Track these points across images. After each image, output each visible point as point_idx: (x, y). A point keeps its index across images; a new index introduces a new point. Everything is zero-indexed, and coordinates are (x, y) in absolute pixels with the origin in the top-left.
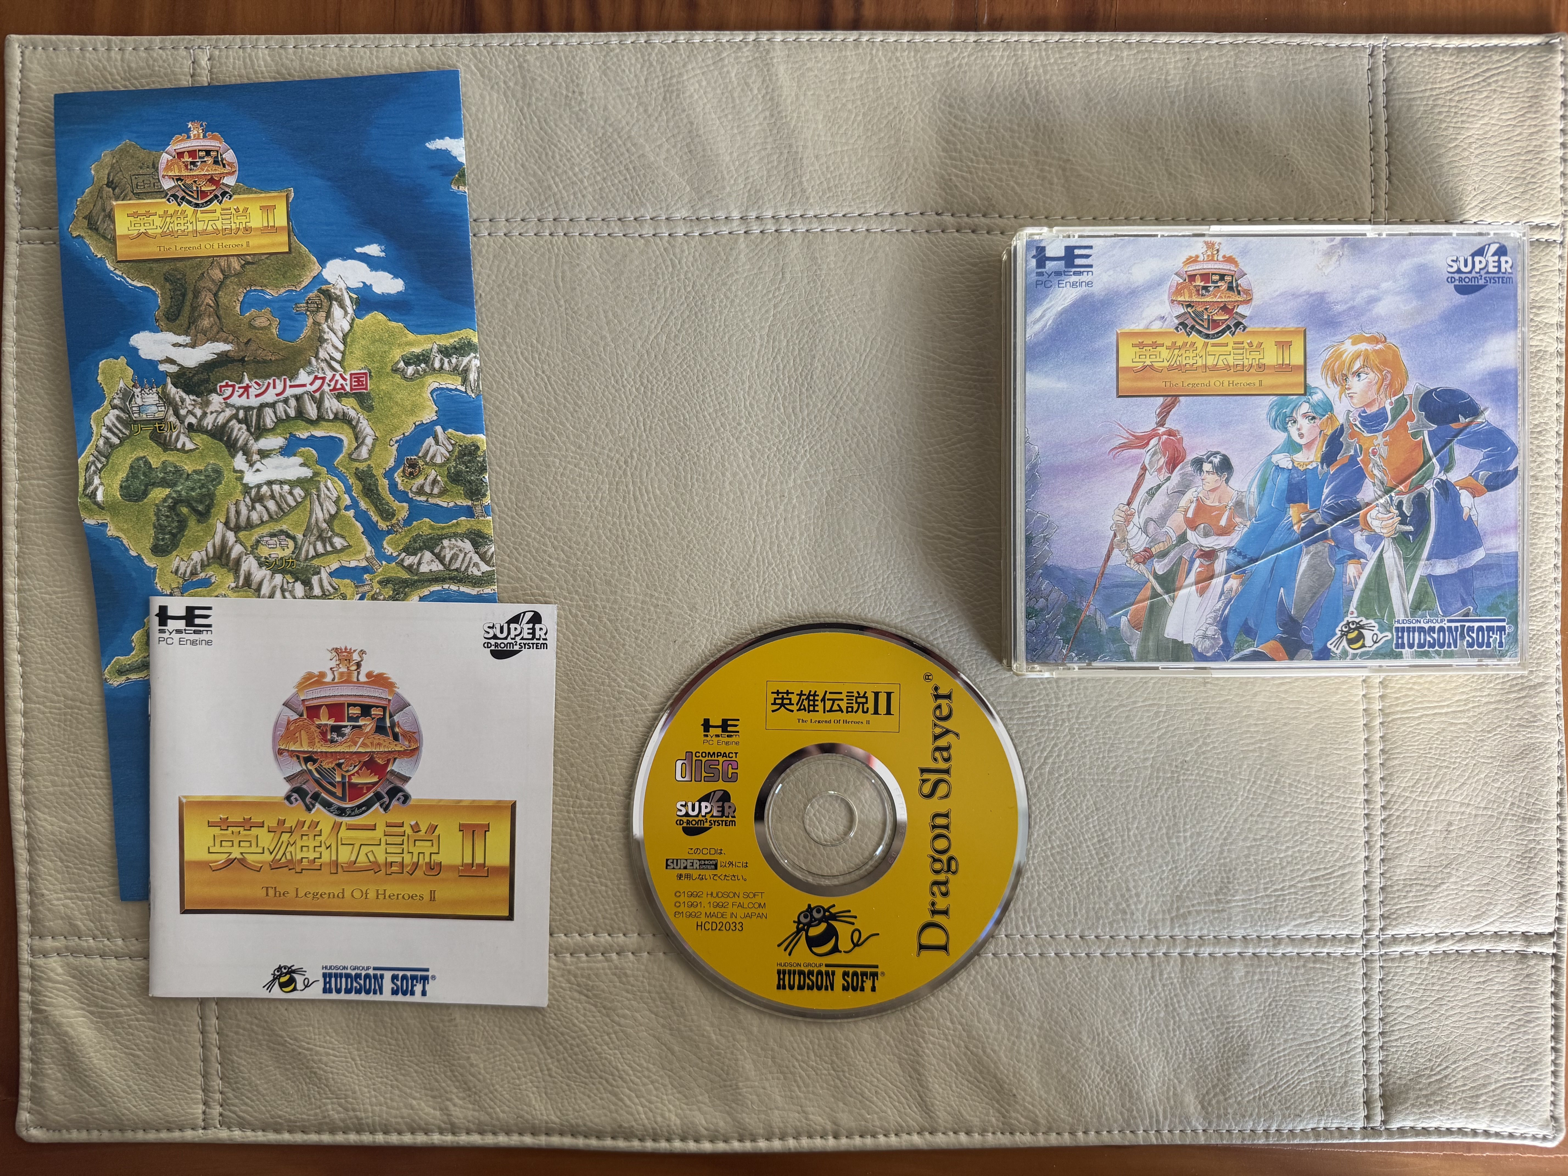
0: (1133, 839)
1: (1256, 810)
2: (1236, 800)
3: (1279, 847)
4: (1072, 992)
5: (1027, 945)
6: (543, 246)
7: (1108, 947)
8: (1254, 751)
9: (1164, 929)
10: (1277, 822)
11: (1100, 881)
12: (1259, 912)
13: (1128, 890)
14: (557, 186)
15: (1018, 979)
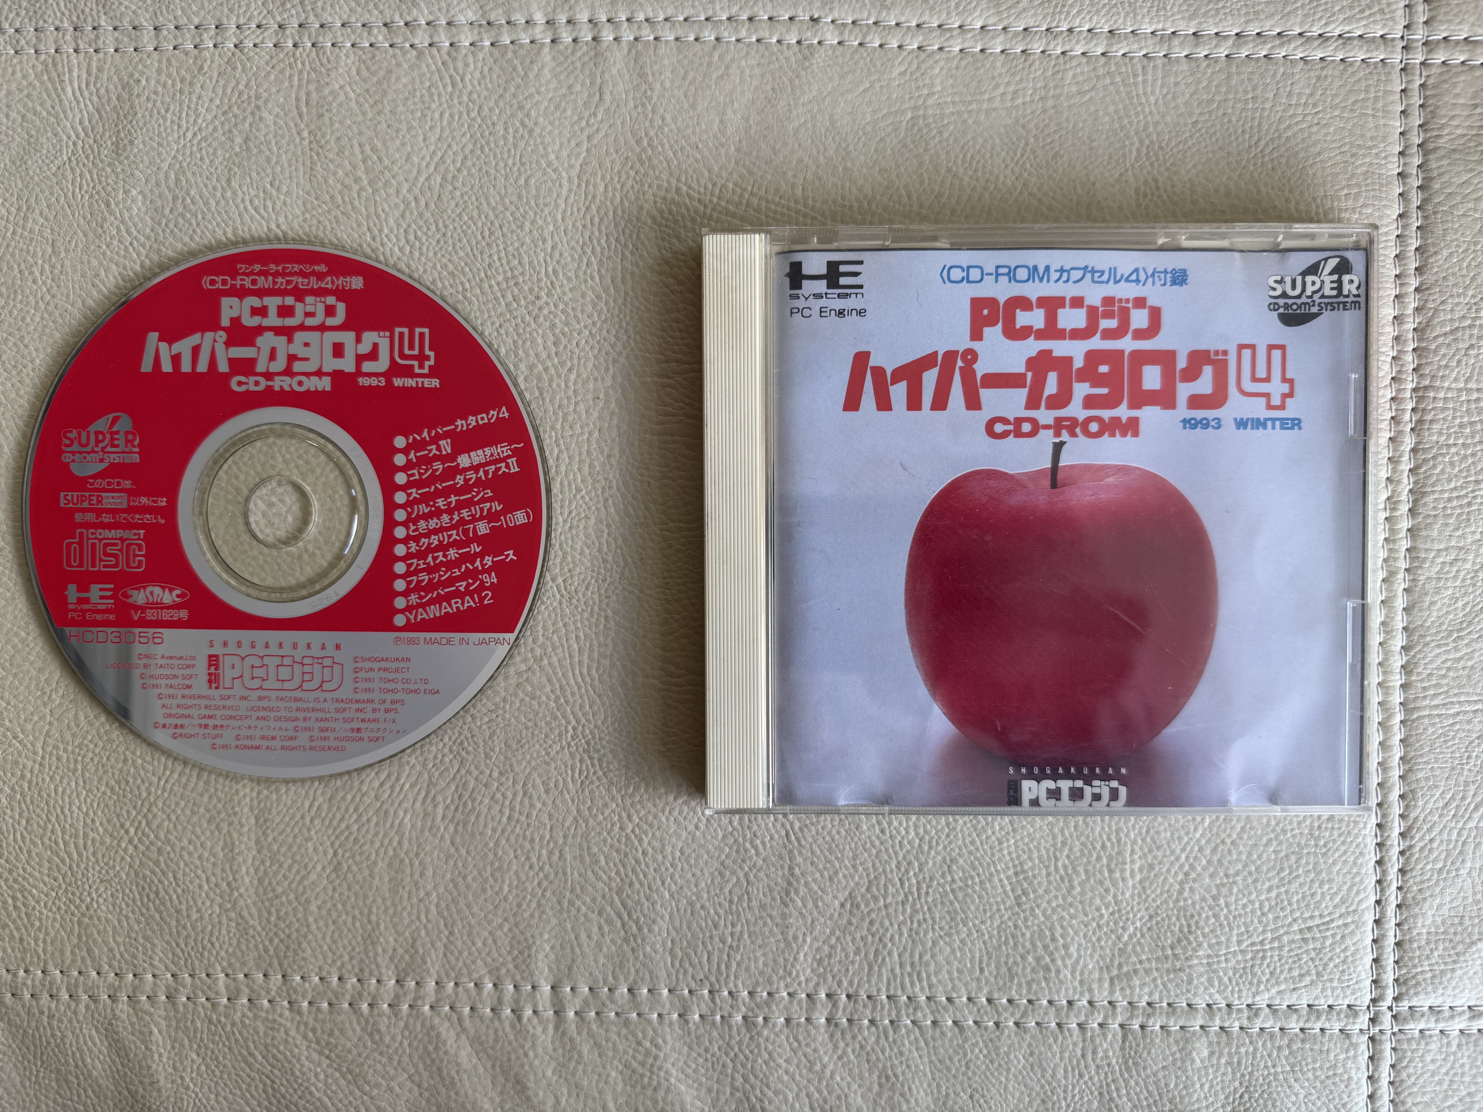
0: (1062, 872)
4: (974, 1073)
5: (915, 1010)
6: (282, 60)
7: (1024, 1014)
11: (1016, 926)
12: (1231, 973)
13: (1053, 939)
15: (901, 1054)
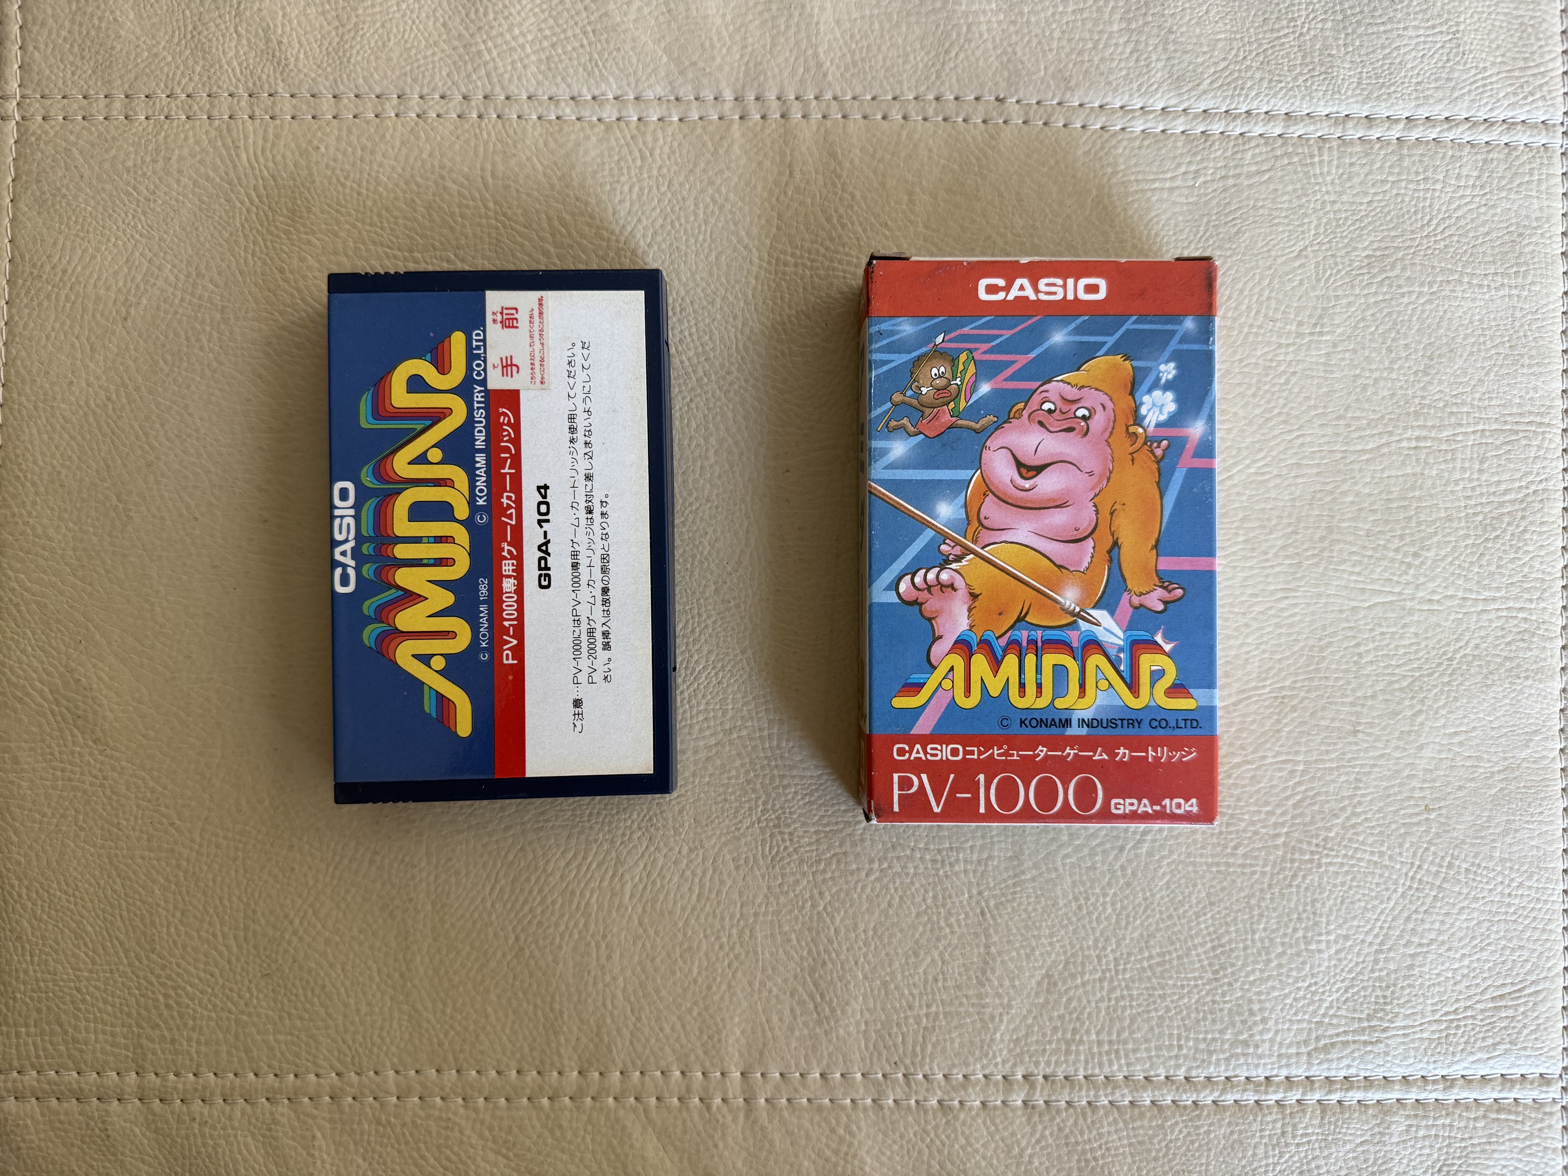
1: (1423, 904)
2: (1395, 891)
3: (1451, 954)
8: (1419, 824)
9: (1297, 1068)
10: (1450, 921)
14: (489, 51)
